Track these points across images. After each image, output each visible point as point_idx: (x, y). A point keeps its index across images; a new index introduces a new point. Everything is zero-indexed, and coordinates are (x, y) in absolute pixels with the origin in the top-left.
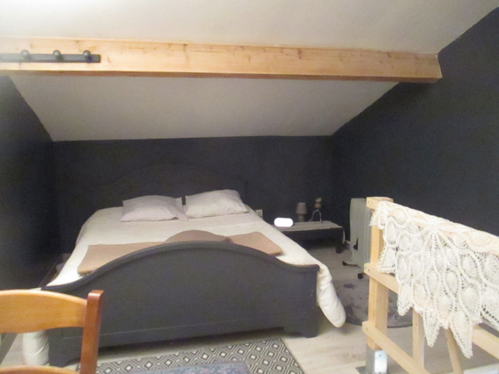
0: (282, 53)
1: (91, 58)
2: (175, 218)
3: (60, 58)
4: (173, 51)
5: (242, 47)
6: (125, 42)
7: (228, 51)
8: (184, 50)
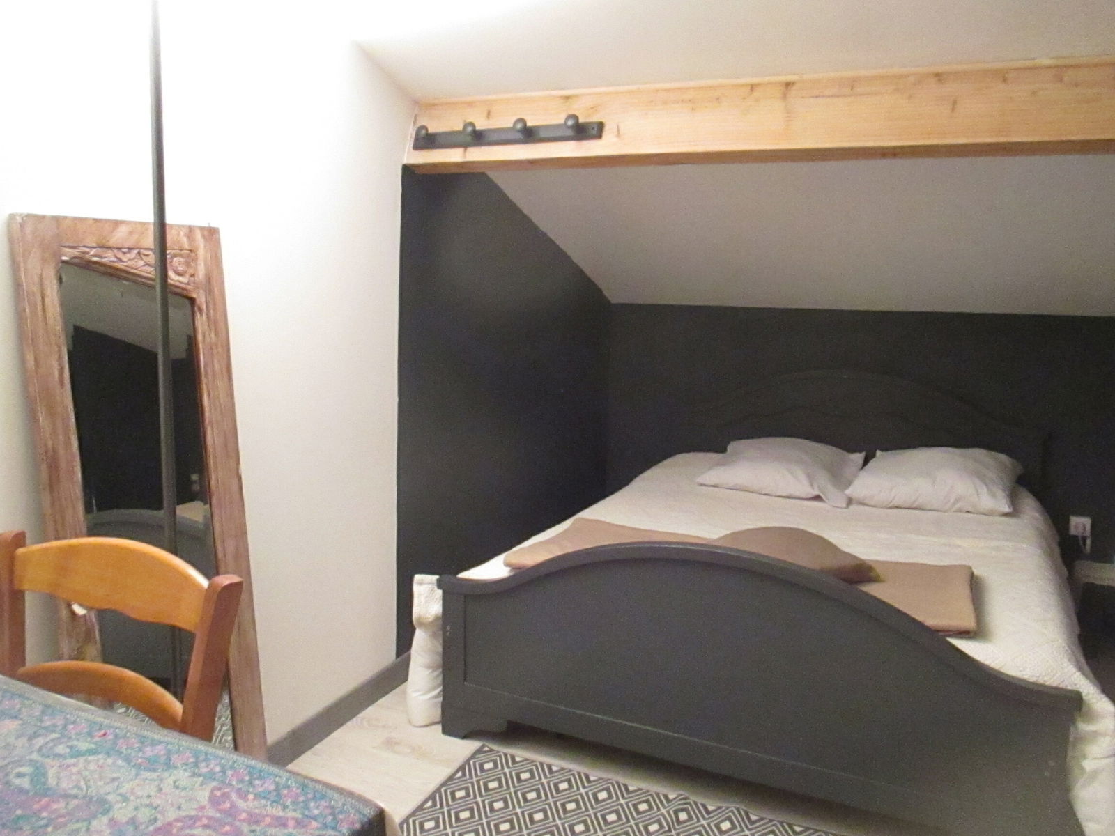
0: (1061, 80)
1: (581, 131)
2: (817, 498)
3: (529, 135)
4: (757, 100)
5: (937, 75)
6: (657, 91)
7: (897, 90)
8: (784, 96)
